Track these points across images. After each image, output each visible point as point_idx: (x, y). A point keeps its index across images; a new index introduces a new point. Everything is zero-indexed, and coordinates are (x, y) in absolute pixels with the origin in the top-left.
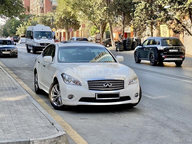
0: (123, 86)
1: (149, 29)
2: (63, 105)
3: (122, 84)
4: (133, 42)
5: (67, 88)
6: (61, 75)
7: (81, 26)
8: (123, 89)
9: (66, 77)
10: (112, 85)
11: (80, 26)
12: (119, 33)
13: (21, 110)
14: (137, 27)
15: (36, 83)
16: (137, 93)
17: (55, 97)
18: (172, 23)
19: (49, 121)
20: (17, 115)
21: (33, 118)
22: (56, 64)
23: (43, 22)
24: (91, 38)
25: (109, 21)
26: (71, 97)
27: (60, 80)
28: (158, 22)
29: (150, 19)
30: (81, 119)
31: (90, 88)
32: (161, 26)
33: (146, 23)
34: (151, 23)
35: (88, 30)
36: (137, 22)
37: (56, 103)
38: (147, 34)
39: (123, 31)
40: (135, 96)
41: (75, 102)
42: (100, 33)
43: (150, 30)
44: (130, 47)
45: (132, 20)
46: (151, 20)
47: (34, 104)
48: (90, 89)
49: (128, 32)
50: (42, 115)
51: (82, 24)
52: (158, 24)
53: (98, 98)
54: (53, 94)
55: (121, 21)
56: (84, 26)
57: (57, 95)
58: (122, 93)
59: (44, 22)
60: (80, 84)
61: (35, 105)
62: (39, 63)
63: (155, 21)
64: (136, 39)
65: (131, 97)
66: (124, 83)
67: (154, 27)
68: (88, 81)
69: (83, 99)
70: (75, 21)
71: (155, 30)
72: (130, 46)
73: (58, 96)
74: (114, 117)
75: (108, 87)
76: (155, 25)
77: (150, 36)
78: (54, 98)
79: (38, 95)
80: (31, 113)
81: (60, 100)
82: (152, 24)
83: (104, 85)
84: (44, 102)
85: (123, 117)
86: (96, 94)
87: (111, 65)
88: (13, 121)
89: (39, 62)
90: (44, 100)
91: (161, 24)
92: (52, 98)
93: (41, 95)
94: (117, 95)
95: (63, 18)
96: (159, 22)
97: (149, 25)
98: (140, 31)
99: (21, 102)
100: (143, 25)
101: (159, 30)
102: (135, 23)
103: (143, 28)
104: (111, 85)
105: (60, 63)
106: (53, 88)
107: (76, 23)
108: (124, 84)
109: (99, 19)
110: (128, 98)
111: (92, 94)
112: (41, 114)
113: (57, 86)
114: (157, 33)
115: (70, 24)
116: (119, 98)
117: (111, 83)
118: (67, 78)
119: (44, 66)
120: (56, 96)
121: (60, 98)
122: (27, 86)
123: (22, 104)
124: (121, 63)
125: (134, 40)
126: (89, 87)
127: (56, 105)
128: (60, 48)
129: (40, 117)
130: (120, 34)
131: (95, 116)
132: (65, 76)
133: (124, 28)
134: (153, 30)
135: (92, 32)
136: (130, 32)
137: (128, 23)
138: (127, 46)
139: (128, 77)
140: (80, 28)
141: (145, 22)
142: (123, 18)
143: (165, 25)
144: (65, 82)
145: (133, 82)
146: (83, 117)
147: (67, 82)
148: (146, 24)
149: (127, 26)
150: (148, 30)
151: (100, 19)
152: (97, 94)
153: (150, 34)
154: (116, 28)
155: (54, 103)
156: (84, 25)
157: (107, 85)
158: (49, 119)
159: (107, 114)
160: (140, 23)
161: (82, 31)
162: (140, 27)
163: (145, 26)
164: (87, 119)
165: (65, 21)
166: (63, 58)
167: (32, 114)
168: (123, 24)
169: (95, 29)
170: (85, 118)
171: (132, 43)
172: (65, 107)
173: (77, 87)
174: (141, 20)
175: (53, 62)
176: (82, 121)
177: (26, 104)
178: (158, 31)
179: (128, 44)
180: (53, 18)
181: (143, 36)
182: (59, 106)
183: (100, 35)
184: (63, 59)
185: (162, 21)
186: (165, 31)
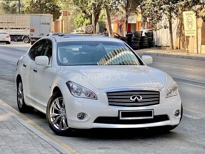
0: (159, 100)
1: (167, 17)
2: (69, 128)
3: (158, 96)
4: (143, 37)
5: (76, 102)
6: (67, 83)
7: (62, 15)
8: (158, 103)
9: (74, 86)
10: (143, 98)
11: (60, 14)
12: (118, 24)
13: (10, 136)
14: (149, 15)
15: (20, 96)
16: (178, 111)
17: (56, 117)
18: (202, 9)
19: (59, 151)
20: (7, 143)
21: (33, 148)
22: (55, 67)
23: (5, 8)
24: (77, 31)
25: (106, 7)
26: (82, 116)
27: (65, 91)
28: (179, 8)
29: (168, 4)
30: (99, 148)
31: (111, 103)
32: (184, 13)
33: (162, 9)
34: (169, 8)
35: (72, 20)
36: (149, 7)
37: (57, 125)
38: (163, 25)
39: (127, 22)
40: (175, 114)
41: (88, 124)
42: (92, 24)
43: (168, 20)
44: (138, 45)
45: (139, 4)
46: (170, 4)
47: (26, 127)
48: (110, 105)
49: (133, 22)
50: (45, 143)
51: (63, 11)
52: (180, 11)
53: (122, 117)
54: (52, 113)
55: (123, 6)
56: (66, 14)
57: (59, 113)
58: (157, 110)
59: (7, 8)
60: (95, 98)
61: (28, 129)
62: (24, 67)
63: (175, 5)
64: (146, 32)
65: (170, 116)
66: (159, 95)
67: (173, 14)
68: (107, 93)
69: (99, 120)
70: (54, 6)
71: (175, 19)
72: (138, 43)
73: (61, 115)
74: (146, 145)
75: (136, 101)
76: (175, 12)
77: (168, 28)
78: (54, 119)
79: (23, 114)
80: (27, 140)
81: (64, 121)
82: (171, 10)
83: (131, 99)
84: (36, 125)
85: (160, 146)
86: (119, 111)
87: (135, 68)
88: (4, 151)
89: (24, 65)
90: (35, 121)
91: (184, 11)
92: (52, 119)
93: (27, 114)
94: (149, 113)
95: (35, 2)
96: (181, 8)
97: (166, 12)
98: (153, 20)
99: (5, 125)
100: (157, 11)
101: (182, 19)
102: (146, 9)
103: (158, 16)
104: (141, 98)
105: (61, 66)
106: (53, 103)
107: (54, 9)
108: (159, 97)
109: (91, 4)
110: (165, 117)
111: (113, 111)
112: (42, 141)
113: (59, 100)
114: (178, 24)
115: (46, 10)
116: (152, 117)
117: (140, 95)
118: (76, 88)
119: (34, 70)
120: (57, 114)
121: (63, 117)
122: (3, 101)
123: (8, 127)
124: (149, 65)
125: (144, 35)
126: (109, 102)
127: (58, 128)
128: (60, 44)
129: (42, 145)
130: (120, 25)
131: (118, 144)
132: (72, 85)
133: (127, 16)
134: (173, 19)
135: (78, 23)
136: (136, 23)
137: (134, 10)
138: (134, 43)
139: (165, 87)
140: (61, 17)
141: (160, 7)
142: (126, 2)
143: (191, 12)
144: (73, 93)
145: (172, 93)
146: (101, 146)
147: (76, 95)
148: (162, 11)
149: (133, 14)
150: (165, 20)
151: (93, 3)
152: (121, 112)
153: (168, 25)
154: (114, 17)
155: (55, 125)
156: (66, 12)
157: (135, 98)
158: (57, 148)
159: (135, 142)
160: (153, 9)
161: (63, 21)
162: (153, 14)
163: (161, 14)
164: (108, 148)
165: (37, 7)
166: (66, 58)
167: (29, 142)
168: (127, 11)
169: (82, 19)
170: (104, 147)
171: (140, 39)
172: (73, 131)
173: (91, 102)
174: (154, 5)
175: (50, 65)
176: (102, 151)
177: (14, 127)
178: (179, 20)
179: (135, 39)
180: (19, 2)
181: (158, 28)
182: (62, 129)
183: (92, 27)
184: (66, 61)
185: (185, 6)
186: (190, 21)
